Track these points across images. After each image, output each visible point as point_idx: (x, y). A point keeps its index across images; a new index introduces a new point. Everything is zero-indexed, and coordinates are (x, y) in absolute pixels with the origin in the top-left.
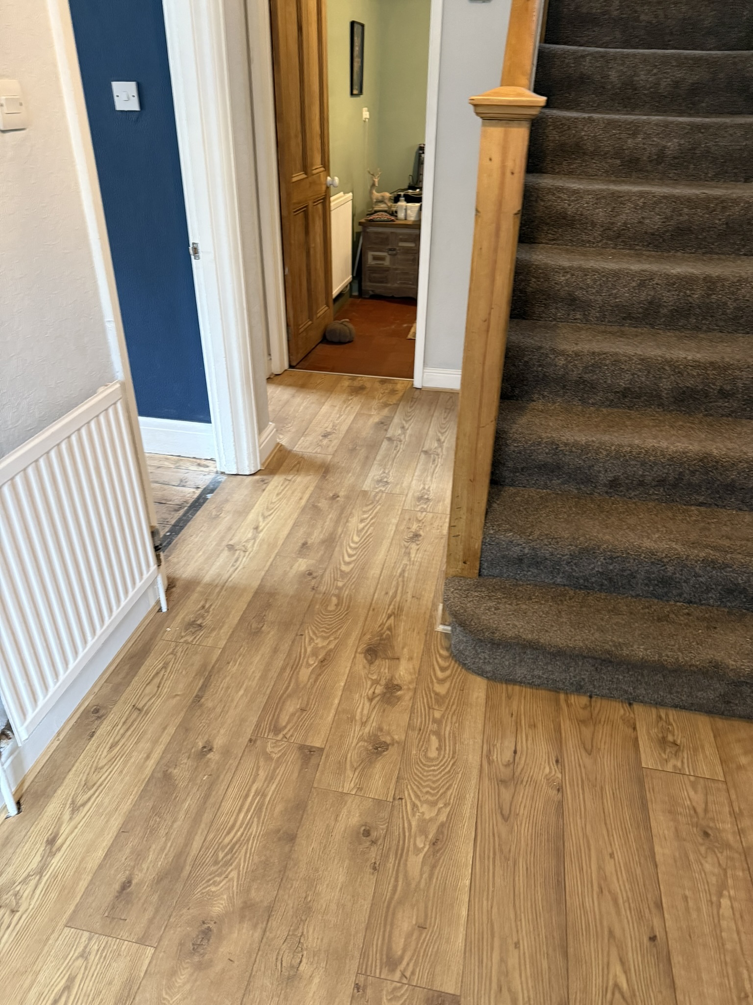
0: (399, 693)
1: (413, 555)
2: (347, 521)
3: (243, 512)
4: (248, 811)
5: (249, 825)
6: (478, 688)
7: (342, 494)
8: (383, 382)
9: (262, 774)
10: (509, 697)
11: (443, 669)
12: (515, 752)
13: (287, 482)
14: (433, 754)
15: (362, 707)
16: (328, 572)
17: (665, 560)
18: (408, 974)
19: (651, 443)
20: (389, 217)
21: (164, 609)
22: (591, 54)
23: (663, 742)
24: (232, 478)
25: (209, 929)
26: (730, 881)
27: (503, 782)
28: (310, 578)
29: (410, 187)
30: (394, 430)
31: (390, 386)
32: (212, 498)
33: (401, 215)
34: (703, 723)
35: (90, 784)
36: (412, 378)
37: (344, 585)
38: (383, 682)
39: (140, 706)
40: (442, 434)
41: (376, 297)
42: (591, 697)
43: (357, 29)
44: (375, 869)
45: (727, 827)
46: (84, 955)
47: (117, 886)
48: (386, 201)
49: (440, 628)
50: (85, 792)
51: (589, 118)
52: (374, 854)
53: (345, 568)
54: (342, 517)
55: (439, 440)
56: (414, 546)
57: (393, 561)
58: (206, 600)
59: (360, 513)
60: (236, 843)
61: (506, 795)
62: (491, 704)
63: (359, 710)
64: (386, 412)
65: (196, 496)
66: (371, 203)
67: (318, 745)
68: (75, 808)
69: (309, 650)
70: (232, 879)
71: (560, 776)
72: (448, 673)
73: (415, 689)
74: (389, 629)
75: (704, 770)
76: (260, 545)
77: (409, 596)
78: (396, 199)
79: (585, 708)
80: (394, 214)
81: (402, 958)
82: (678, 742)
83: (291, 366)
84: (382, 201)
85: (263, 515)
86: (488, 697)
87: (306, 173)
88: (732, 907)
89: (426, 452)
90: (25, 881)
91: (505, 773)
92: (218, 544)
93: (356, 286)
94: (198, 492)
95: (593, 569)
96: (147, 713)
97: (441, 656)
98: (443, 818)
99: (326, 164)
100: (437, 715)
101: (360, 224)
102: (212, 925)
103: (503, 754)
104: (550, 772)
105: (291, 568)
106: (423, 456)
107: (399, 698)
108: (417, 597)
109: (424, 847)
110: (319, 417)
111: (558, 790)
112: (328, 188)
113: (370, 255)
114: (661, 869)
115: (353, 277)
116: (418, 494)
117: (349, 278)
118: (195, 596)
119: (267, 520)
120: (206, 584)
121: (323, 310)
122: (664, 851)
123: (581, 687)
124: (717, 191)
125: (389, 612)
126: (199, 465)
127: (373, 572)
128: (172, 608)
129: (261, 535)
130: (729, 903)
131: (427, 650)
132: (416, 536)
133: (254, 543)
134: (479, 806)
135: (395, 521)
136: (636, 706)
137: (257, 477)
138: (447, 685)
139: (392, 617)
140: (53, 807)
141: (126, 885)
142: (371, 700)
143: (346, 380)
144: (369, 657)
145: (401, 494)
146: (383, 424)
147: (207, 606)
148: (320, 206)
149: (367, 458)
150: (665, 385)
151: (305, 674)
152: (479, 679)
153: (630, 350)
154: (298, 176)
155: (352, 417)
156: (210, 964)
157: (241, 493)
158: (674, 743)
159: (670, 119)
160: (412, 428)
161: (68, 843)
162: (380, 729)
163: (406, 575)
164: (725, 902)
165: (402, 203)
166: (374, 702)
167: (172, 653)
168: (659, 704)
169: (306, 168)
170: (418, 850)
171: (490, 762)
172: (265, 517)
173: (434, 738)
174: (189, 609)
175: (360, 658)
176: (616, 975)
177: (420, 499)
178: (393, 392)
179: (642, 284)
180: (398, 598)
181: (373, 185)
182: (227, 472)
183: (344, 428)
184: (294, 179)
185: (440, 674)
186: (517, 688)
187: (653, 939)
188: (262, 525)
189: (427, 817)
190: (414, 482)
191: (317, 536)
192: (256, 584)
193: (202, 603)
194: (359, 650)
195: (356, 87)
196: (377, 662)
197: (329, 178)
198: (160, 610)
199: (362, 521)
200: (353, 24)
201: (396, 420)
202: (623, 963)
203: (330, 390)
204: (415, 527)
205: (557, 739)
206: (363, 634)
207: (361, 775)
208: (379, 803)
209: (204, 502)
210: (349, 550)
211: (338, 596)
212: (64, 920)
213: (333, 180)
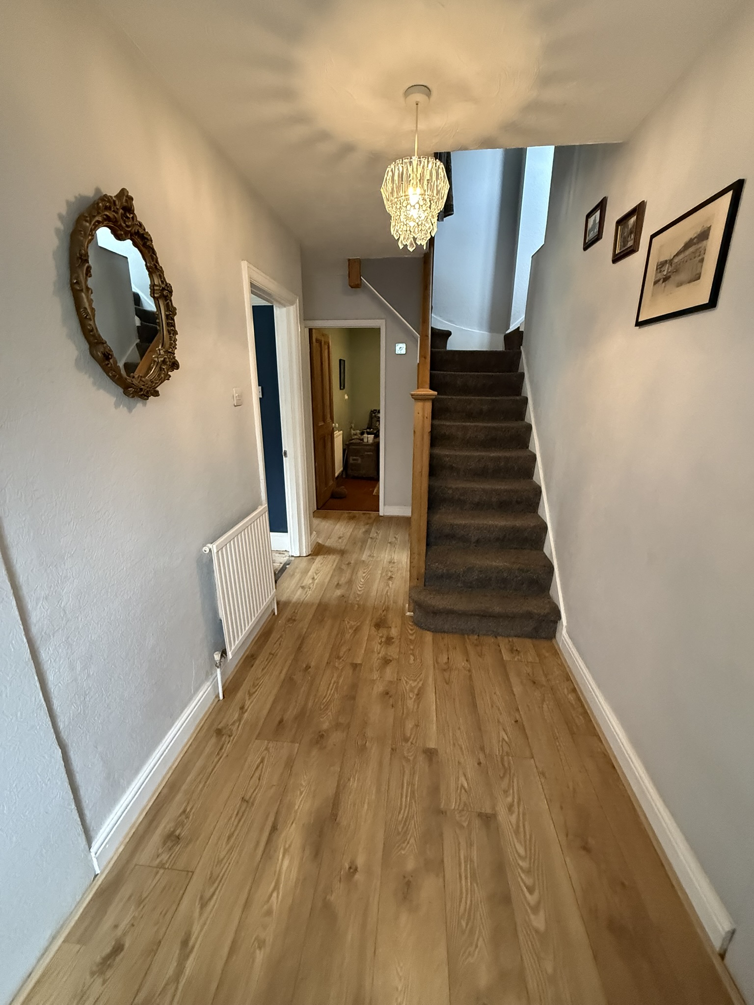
0: (393, 640)
1: (390, 586)
2: (357, 573)
3: (306, 571)
4: (332, 690)
5: (333, 695)
6: (429, 636)
7: (352, 562)
8: (364, 514)
9: (335, 675)
10: (443, 639)
11: (411, 630)
12: (448, 658)
13: (324, 559)
14: (412, 661)
15: (377, 647)
16: (351, 595)
17: (503, 570)
18: (414, 742)
19: (491, 522)
20: (360, 441)
21: (276, 614)
22: (449, 374)
23: (512, 651)
24: (298, 558)
25: (323, 735)
26: (546, 698)
27: (445, 670)
28: (343, 598)
29: (368, 428)
30: (373, 534)
31: (368, 515)
32: (289, 567)
33: (365, 440)
34: (528, 642)
35: (256, 684)
36: (379, 511)
37: (360, 599)
38: (385, 636)
39: (273, 653)
40: (397, 535)
41: (354, 478)
42: (478, 636)
43: (342, 362)
44: (393, 706)
45: (543, 680)
46: (267, 749)
47: (276, 722)
48: (358, 434)
49: (408, 614)
50: (254, 688)
51: (451, 398)
52: (391, 701)
53: (359, 593)
54: (354, 571)
55: (395, 538)
56: (390, 582)
57: (381, 589)
58: (296, 609)
59: (363, 570)
60: (328, 701)
61: (447, 675)
62: (434, 641)
63: (376, 649)
64: (367, 527)
65: (281, 567)
66: (350, 435)
67: (359, 662)
68: (250, 695)
69: (348, 627)
70: (329, 715)
71: (469, 666)
72: (414, 631)
73: (400, 639)
74: (384, 616)
75: (530, 659)
76: (316, 585)
77: (392, 602)
78: (362, 434)
79: (476, 640)
80: (362, 440)
81: (410, 738)
82: (518, 650)
83: (317, 509)
84: (356, 435)
85: (315, 573)
86: (433, 639)
87: (324, 422)
88: (548, 708)
89: (390, 543)
90: (233, 724)
91: (445, 667)
92: (296, 586)
93: (344, 473)
94: (282, 565)
95: (473, 577)
96: (277, 655)
97: (410, 625)
98: (420, 685)
99: (332, 418)
100: (412, 647)
101: (346, 445)
102: (324, 733)
103: (443, 659)
104: (464, 665)
105: (333, 594)
106: (389, 545)
107: (393, 642)
108: (395, 602)
109: (413, 696)
110: (335, 531)
111: (469, 671)
112: (333, 429)
113: (351, 458)
114: (517, 696)
115: (343, 469)
116: (388, 560)
117: (342, 469)
118: (289, 608)
119: (318, 575)
120: (294, 603)
121: (331, 483)
122: (517, 689)
123: (474, 631)
124: (504, 425)
125: (383, 609)
126: (280, 553)
127: (372, 594)
128: (280, 614)
129: (316, 581)
130: (546, 706)
131: (403, 623)
132: (391, 578)
133: (313, 585)
134: (435, 680)
135: (380, 572)
136: (499, 638)
137: (310, 557)
138: (415, 635)
139: (385, 611)
140: (240, 694)
141: (281, 722)
142: (380, 644)
143: (346, 514)
144: (377, 627)
145: (380, 561)
146: (367, 532)
147: (296, 611)
148: (330, 437)
149: (362, 546)
150: (494, 499)
151: (348, 636)
152: (428, 632)
153: (478, 486)
154: (321, 424)
155: (351, 530)
156: (325, 747)
157: (303, 564)
158: (517, 650)
159: (484, 398)
160: (381, 533)
161: (250, 708)
162: (387, 654)
163: (389, 594)
164: (545, 706)
165: (365, 435)
166: (382, 644)
167: (283, 631)
168: (508, 636)
169: (324, 420)
170: (411, 698)
171: (437, 663)
172: (316, 574)
173: (411, 656)
174: (287, 613)
175: (373, 628)
176: (503, 736)
177: (390, 562)
178: (370, 518)
179: (479, 460)
180: (386, 603)
181: (351, 427)
182: (295, 556)
183: (349, 534)
184: (320, 425)
185: (411, 632)
186: (446, 634)
187: (516, 721)
188: (316, 577)
189: (413, 685)
190: (386, 556)
191: (343, 580)
192: (318, 601)
193: (293, 610)
194: (372, 625)
195: (342, 385)
196: (381, 629)
197: (333, 425)
198: (274, 614)
199: (364, 573)
200: (340, 360)
201: (373, 530)
202: (504, 730)
203: (338, 519)
204: (390, 574)
205: (466, 653)
206: (372, 619)
207: (380, 672)
208: (391, 682)
209: (286, 569)
210: (360, 585)
211: (358, 604)
212: (255, 736)
213: (336, 425)
